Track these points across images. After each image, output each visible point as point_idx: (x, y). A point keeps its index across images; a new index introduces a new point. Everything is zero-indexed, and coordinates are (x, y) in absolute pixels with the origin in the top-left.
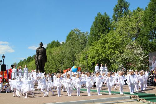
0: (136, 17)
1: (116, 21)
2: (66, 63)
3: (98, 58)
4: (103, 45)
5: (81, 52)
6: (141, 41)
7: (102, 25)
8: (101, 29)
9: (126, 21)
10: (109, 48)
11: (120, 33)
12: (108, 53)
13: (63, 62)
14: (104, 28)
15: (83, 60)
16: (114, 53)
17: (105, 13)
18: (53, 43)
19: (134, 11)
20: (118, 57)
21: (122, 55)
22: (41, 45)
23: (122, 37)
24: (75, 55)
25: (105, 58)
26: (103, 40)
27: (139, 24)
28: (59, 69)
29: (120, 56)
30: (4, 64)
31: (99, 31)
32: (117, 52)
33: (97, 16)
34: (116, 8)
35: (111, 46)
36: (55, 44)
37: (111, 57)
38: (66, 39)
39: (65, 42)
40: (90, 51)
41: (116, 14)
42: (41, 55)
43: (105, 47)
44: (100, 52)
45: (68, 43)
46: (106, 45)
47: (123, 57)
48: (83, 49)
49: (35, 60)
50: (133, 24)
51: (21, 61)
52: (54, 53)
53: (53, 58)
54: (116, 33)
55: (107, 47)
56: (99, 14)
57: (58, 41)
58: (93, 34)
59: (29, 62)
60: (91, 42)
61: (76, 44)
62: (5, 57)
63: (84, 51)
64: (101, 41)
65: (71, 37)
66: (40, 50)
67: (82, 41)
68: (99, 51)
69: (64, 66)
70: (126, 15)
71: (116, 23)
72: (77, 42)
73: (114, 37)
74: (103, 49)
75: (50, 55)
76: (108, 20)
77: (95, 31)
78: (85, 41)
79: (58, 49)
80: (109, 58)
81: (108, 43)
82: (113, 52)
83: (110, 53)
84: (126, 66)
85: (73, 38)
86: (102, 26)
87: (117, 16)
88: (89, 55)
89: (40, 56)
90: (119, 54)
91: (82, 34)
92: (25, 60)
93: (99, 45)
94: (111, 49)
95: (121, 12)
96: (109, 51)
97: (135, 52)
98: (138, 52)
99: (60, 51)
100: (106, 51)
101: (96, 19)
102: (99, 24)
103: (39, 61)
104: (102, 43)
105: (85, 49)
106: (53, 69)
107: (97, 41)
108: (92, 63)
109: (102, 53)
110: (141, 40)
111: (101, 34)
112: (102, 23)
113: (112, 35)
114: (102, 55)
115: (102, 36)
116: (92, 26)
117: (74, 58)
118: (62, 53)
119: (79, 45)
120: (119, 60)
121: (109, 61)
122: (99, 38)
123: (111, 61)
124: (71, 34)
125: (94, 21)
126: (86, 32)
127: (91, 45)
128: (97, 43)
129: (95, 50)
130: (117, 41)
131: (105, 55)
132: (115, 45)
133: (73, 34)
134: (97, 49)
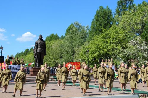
0: (141, 11)
1: (119, 15)
2: (65, 57)
3: (99, 53)
4: (104, 40)
5: (82, 46)
6: (146, 37)
7: (104, 18)
8: (103, 23)
9: (130, 16)
10: (111, 44)
11: (123, 28)
12: (110, 48)
13: (62, 56)
14: (106, 22)
15: (84, 54)
16: (116, 49)
17: (107, 7)
18: (52, 36)
19: (139, 5)
20: (120, 53)
21: (125, 50)
22: (41, 37)
23: (125, 33)
24: (75, 49)
25: (106, 53)
26: (104, 34)
27: (145, 19)
28: (57, 63)
29: (123, 52)
30: (2, 56)
31: (101, 25)
32: (119, 47)
33: (99, 9)
34: (119, 1)
35: (114, 41)
36: (54, 37)
37: (112, 52)
38: (66, 32)
39: (65, 35)
40: (90, 45)
42: (40, 47)
43: (107, 42)
44: (101, 47)
45: (68, 36)
46: (107, 40)
47: (125, 53)
48: (82, 43)
49: (34, 52)
50: (138, 19)
51: (18, 54)
52: (53, 47)
53: (51, 52)
54: (119, 27)
55: (109, 42)
56: (101, 8)
57: (57, 34)
58: (94, 28)
59: (26, 54)
60: (91, 36)
61: (76, 38)
62: (3, 48)
63: (84, 45)
64: (102, 35)
65: (71, 30)
66: (39, 42)
67: (82, 35)
68: (100, 45)
69: (62, 60)
70: (130, 9)
71: (119, 17)
72: (77, 36)
73: (117, 32)
74: (104, 44)
75: (48, 48)
76: (110, 14)
77: (97, 25)
78: (85, 35)
79: (57, 42)
80: (111, 53)
81: (110, 37)
82: (115, 47)
83: (112, 48)
84: (128, 62)
85: (73, 32)
86: (104, 21)
87: (120, 10)
88: (90, 50)
89: (39, 49)
90: (122, 50)
91: (83, 28)
92: (22, 52)
93: (101, 40)
94: (113, 44)
95: (125, 6)
96: (111, 46)
97: (139, 47)
98: (142, 48)
99: (59, 45)
100: (107, 46)
101: (98, 13)
102: (101, 18)
103: (38, 54)
104: (103, 38)
105: (85, 43)
106: (51, 63)
107: (98, 35)
108: (92, 58)
109: (103, 48)
110: (145, 35)
111: (102, 28)
112: (103, 18)
113: (115, 30)
114: (103, 50)
115: (104, 30)
116: (93, 20)
117: (74, 52)
118: (61, 47)
119: (79, 39)
120: (121, 55)
122: (100, 33)
123: (112, 57)
124: (71, 27)
125: (96, 14)
126: (86, 26)
127: (92, 39)
128: (98, 38)
129: (96, 44)
130: (119, 36)
131: (106, 50)
132: (117, 40)
133: (73, 28)
134: (98, 44)
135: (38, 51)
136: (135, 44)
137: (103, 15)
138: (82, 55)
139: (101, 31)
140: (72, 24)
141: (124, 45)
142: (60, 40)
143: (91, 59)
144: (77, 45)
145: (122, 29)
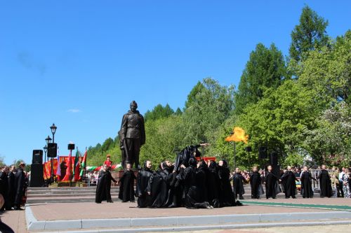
1: (297, 59)
3: (258, 139)
4: (268, 111)
5: (220, 128)
10: (282, 119)
11: (309, 85)
12: (280, 128)
14: (271, 77)
16: (295, 129)
17: (273, 47)
19: (338, 39)
20: (303, 139)
21: (313, 132)
22: (134, 107)
23: (311, 95)
24: (206, 134)
25: (273, 139)
26: (268, 100)
29: (309, 135)
31: (260, 82)
32: (300, 126)
33: (255, 50)
34: (296, 32)
35: (289, 113)
38: (187, 100)
39: (185, 107)
41: (297, 45)
42: (133, 127)
43: (274, 117)
44: (261, 125)
45: (191, 108)
46: (275, 111)
47: (315, 139)
48: (221, 121)
52: (161, 131)
53: (157, 141)
54: (299, 84)
55: (278, 115)
56: (260, 47)
57: (168, 105)
58: (246, 88)
60: (240, 106)
61: (208, 112)
62: (56, 128)
63: (225, 126)
64: (264, 102)
65: (198, 96)
66: (130, 116)
67: (221, 106)
68: (260, 123)
72: (212, 107)
74: (268, 120)
75: (151, 134)
76: (279, 60)
78: (227, 105)
79: (169, 121)
80: (282, 140)
81: (281, 106)
82: (292, 126)
83: (285, 129)
85: (202, 99)
86: (267, 73)
87: (300, 50)
89: (130, 130)
90: (306, 131)
91: (222, 89)
93: (261, 111)
94: (287, 121)
95: (309, 42)
96: (282, 124)
97: (345, 124)
99: (174, 126)
101: (254, 57)
102: (260, 68)
103: (128, 140)
104: (266, 107)
105: (227, 121)
107: (256, 103)
109: (267, 128)
111: (263, 87)
112: (266, 67)
113: (291, 89)
114: (266, 133)
115: (266, 92)
116: (244, 72)
118: (177, 130)
119: (214, 112)
120: (305, 143)
121: (282, 147)
122: (259, 98)
123: (286, 147)
124: (197, 89)
125: (249, 60)
126: (229, 87)
127: (242, 112)
128: (254, 108)
129: (251, 121)
130: (300, 103)
131: (273, 133)
132: (295, 111)
133: (202, 90)
134: (254, 120)
135: (129, 136)
136: (335, 118)
137: (265, 61)
138: (221, 146)
139: (260, 94)
140: (200, 83)
141: (311, 120)
142: (175, 116)
143: (241, 152)
144: (210, 124)
145: (305, 89)
